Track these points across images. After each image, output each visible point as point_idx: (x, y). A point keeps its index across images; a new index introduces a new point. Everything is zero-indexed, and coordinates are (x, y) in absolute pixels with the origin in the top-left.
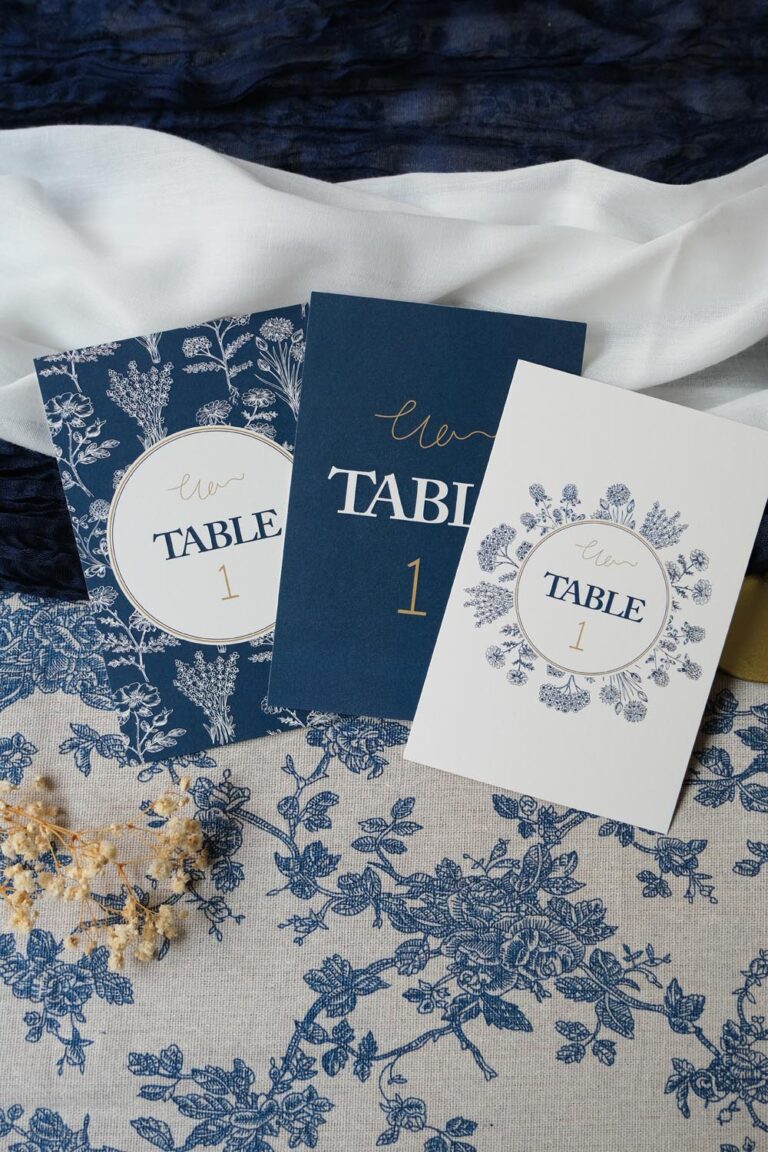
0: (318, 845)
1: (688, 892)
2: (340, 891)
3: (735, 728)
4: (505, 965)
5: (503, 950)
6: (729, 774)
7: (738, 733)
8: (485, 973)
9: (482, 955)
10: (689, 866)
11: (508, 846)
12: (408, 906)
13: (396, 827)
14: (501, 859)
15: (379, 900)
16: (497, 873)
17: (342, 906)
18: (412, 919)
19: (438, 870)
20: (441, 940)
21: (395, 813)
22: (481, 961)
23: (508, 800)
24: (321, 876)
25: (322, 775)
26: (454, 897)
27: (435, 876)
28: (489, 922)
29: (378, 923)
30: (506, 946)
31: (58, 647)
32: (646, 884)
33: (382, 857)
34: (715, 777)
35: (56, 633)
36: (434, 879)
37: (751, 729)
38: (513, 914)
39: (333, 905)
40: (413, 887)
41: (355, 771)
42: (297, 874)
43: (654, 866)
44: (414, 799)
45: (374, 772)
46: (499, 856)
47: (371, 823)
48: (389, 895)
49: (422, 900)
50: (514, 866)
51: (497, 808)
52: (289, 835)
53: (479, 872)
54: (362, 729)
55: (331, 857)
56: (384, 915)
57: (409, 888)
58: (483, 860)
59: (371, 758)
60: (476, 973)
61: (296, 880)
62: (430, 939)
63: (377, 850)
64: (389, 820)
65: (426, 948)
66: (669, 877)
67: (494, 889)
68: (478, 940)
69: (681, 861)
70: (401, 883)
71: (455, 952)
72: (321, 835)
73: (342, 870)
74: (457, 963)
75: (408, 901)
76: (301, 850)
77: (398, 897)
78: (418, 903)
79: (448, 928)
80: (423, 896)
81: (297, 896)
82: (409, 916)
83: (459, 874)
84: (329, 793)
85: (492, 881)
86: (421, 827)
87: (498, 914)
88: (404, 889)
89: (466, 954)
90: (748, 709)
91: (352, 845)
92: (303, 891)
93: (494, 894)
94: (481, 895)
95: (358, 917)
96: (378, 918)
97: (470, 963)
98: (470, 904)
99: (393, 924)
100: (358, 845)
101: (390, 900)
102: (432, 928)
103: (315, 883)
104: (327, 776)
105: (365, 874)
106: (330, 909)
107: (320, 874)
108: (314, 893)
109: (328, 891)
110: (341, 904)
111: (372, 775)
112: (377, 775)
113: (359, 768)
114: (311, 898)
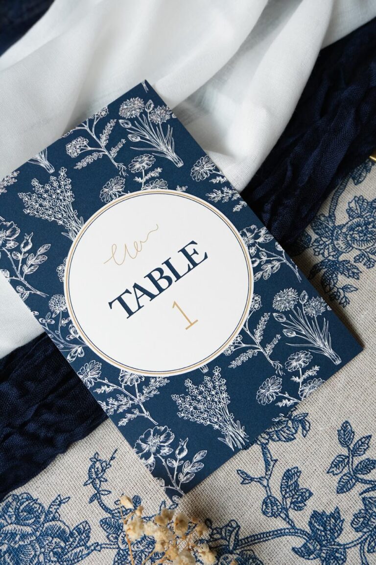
0: (315, 515)
2: (360, 534)
13: (354, 452)
21: (344, 443)
24: (339, 535)
25: (272, 463)
31: (15, 543)
33: (365, 482)
35: (7, 534)
39: (366, 549)
41: (291, 440)
42: (321, 550)
44: (347, 422)
45: (304, 428)
47: (336, 464)
52: (290, 527)
55: (332, 515)
59: (293, 421)
61: (324, 555)
63: (357, 480)
64: (345, 452)
72: (311, 505)
73: (348, 517)
76: (308, 529)
84: (288, 471)
86: (370, 436)
91: (338, 493)
92: (336, 558)
100: (343, 489)
103: (339, 545)
104: (276, 461)
105: (365, 505)
106: (367, 554)
107: (336, 534)
108: (345, 552)
109: (353, 542)
110: (370, 543)
111: (305, 432)
112: (308, 428)
113: (292, 435)
114: (346, 559)
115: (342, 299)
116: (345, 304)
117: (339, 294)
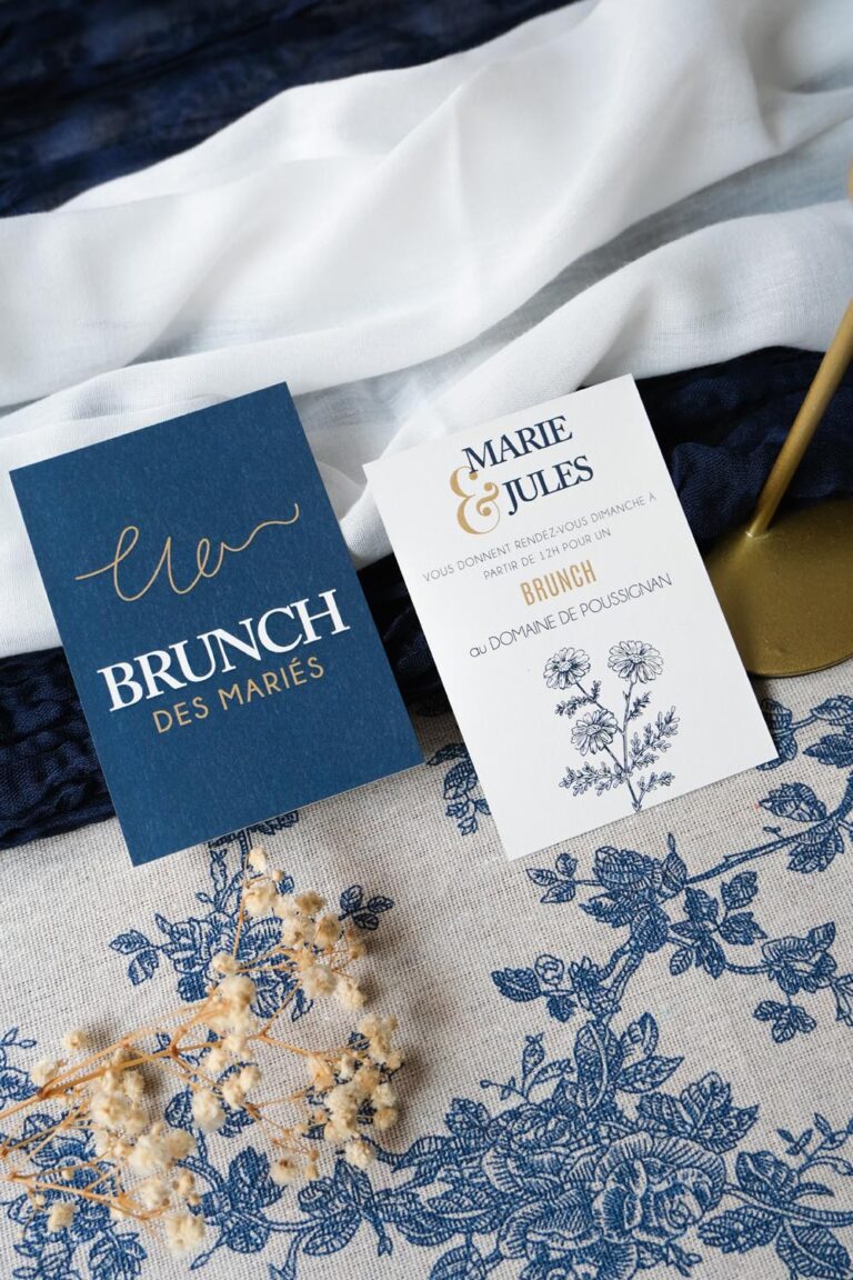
0: (248, 1155)
1: (840, 1010)
2: (306, 1216)
3: (802, 747)
4: (610, 1236)
5: (598, 1212)
6: (822, 815)
7: (809, 752)
8: (583, 1262)
9: (567, 1234)
10: (824, 969)
11: (544, 1043)
12: (422, 1199)
14: (539, 1067)
15: (373, 1207)
16: (543, 1093)
17: (318, 1241)
18: (436, 1218)
19: (449, 1123)
20: (494, 1236)
22: (570, 1245)
23: (517, 973)
24: (270, 1203)
26: (489, 1156)
27: (449, 1134)
28: (558, 1175)
29: (384, 1247)
30: (598, 1204)
32: (772, 1022)
34: (805, 827)
36: (449, 1140)
37: (824, 740)
38: (590, 1149)
39: (303, 1245)
40: (420, 1165)
41: (270, 1016)
42: (229, 1214)
43: (773, 991)
45: (299, 1006)
46: (536, 1064)
48: (387, 1192)
49: (442, 1180)
50: (563, 1071)
51: (505, 991)
52: (198, 1156)
53: (514, 1102)
54: (260, 948)
56: (390, 1229)
57: (414, 1169)
58: (513, 1079)
59: (287, 986)
60: (569, 1268)
61: (231, 1226)
62: (476, 1238)
65: (475, 1258)
66: (802, 999)
67: (548, 1120)
68: (552, 1212)
69: (809, 968)
70: (399, 1167)
71: (524, 1246)
72: (250, 1137)
74: (533, 1264)
75: (419, 1191)
76: (225, 1173)
77: (402, 1191)
78: (437, 1189)
79: (498, 1211)
80: (441, 1174)
81: (241, 1251)
82: (430, 1214)
83: (485, 1116)
84: (240, 1064)
85: (539, 1107)
87: (567, 1156)
88: (407, 1174)
89: (542, 1242)
90: (808, 715)
91: (303, 1134)
92: (247, 1238)
93: (550, 1127)
94: (530, 1136)
95: (349, 1248)
96: (383, 1238)
97: (554, 1255)
98: (518, 1158)
99: (410, 1239)
100: (313, 1130)
101: (392, 1200)
102: (473, 1219)
103: (263, 1218)
105: (338, 1172)
106: (300, 1253)
107: (266, 1200)
108: (267, 1235)
109: (287, 1224)
110: (315, 1237)
111: (298, 1012)
112: (305, 1009)
113: (275, 1009)
114: (263, 1246)
115: (466, 820)
116: (468, 830)
117: (465, 809)
